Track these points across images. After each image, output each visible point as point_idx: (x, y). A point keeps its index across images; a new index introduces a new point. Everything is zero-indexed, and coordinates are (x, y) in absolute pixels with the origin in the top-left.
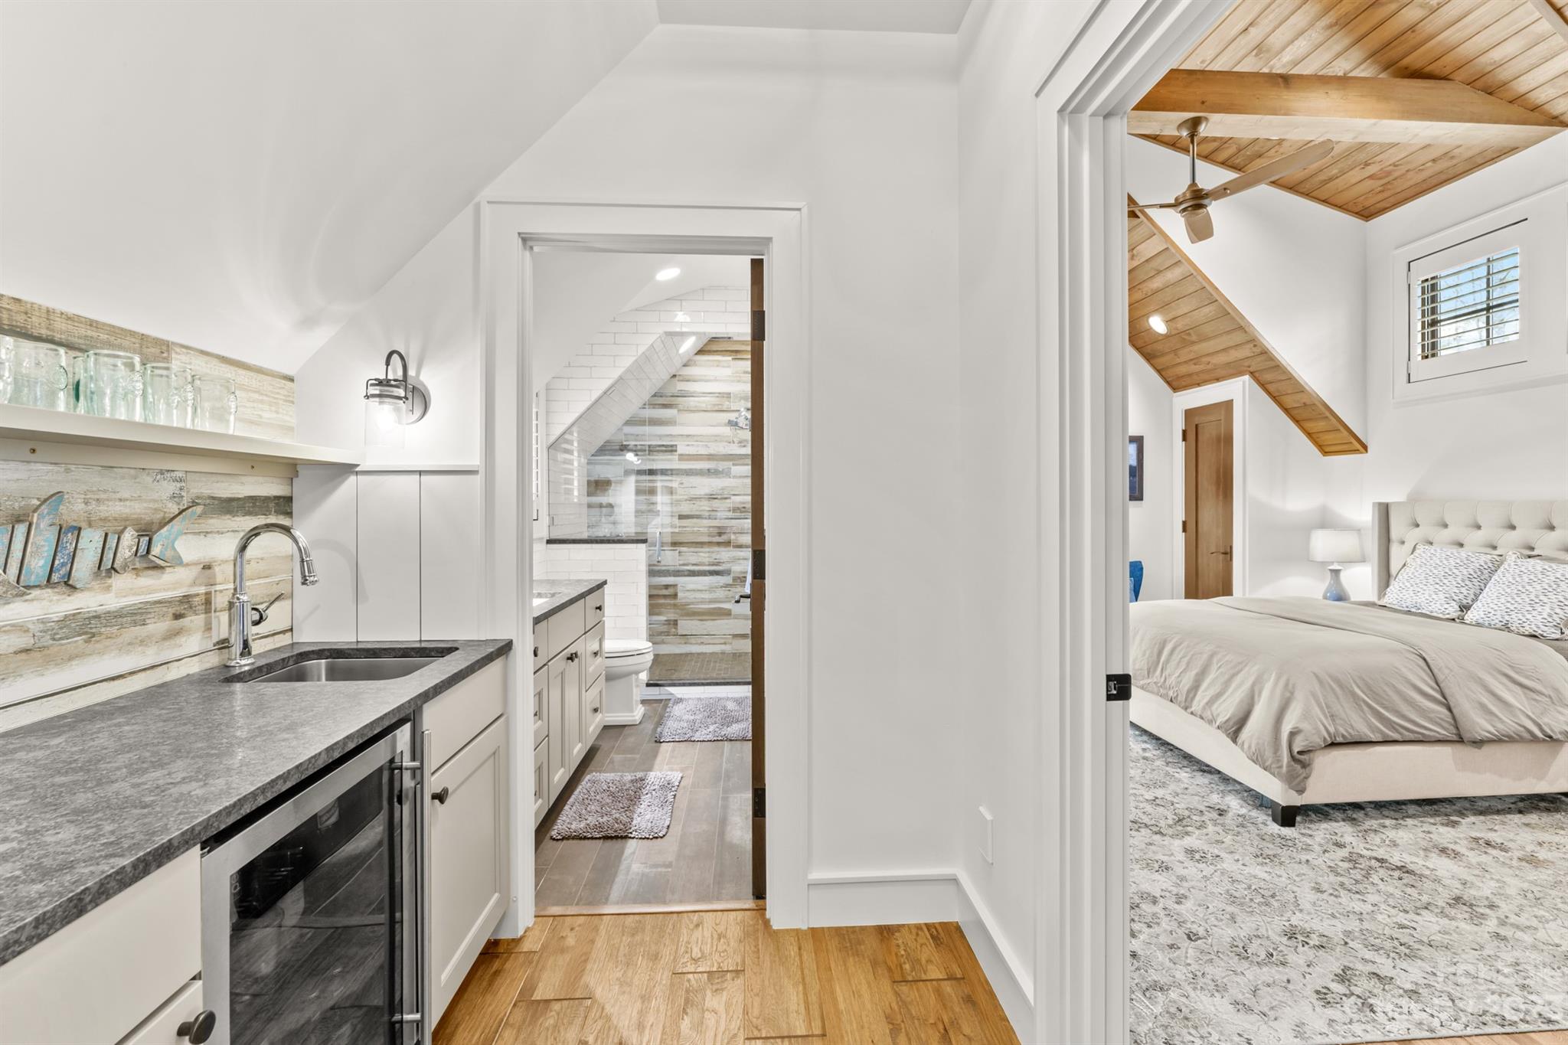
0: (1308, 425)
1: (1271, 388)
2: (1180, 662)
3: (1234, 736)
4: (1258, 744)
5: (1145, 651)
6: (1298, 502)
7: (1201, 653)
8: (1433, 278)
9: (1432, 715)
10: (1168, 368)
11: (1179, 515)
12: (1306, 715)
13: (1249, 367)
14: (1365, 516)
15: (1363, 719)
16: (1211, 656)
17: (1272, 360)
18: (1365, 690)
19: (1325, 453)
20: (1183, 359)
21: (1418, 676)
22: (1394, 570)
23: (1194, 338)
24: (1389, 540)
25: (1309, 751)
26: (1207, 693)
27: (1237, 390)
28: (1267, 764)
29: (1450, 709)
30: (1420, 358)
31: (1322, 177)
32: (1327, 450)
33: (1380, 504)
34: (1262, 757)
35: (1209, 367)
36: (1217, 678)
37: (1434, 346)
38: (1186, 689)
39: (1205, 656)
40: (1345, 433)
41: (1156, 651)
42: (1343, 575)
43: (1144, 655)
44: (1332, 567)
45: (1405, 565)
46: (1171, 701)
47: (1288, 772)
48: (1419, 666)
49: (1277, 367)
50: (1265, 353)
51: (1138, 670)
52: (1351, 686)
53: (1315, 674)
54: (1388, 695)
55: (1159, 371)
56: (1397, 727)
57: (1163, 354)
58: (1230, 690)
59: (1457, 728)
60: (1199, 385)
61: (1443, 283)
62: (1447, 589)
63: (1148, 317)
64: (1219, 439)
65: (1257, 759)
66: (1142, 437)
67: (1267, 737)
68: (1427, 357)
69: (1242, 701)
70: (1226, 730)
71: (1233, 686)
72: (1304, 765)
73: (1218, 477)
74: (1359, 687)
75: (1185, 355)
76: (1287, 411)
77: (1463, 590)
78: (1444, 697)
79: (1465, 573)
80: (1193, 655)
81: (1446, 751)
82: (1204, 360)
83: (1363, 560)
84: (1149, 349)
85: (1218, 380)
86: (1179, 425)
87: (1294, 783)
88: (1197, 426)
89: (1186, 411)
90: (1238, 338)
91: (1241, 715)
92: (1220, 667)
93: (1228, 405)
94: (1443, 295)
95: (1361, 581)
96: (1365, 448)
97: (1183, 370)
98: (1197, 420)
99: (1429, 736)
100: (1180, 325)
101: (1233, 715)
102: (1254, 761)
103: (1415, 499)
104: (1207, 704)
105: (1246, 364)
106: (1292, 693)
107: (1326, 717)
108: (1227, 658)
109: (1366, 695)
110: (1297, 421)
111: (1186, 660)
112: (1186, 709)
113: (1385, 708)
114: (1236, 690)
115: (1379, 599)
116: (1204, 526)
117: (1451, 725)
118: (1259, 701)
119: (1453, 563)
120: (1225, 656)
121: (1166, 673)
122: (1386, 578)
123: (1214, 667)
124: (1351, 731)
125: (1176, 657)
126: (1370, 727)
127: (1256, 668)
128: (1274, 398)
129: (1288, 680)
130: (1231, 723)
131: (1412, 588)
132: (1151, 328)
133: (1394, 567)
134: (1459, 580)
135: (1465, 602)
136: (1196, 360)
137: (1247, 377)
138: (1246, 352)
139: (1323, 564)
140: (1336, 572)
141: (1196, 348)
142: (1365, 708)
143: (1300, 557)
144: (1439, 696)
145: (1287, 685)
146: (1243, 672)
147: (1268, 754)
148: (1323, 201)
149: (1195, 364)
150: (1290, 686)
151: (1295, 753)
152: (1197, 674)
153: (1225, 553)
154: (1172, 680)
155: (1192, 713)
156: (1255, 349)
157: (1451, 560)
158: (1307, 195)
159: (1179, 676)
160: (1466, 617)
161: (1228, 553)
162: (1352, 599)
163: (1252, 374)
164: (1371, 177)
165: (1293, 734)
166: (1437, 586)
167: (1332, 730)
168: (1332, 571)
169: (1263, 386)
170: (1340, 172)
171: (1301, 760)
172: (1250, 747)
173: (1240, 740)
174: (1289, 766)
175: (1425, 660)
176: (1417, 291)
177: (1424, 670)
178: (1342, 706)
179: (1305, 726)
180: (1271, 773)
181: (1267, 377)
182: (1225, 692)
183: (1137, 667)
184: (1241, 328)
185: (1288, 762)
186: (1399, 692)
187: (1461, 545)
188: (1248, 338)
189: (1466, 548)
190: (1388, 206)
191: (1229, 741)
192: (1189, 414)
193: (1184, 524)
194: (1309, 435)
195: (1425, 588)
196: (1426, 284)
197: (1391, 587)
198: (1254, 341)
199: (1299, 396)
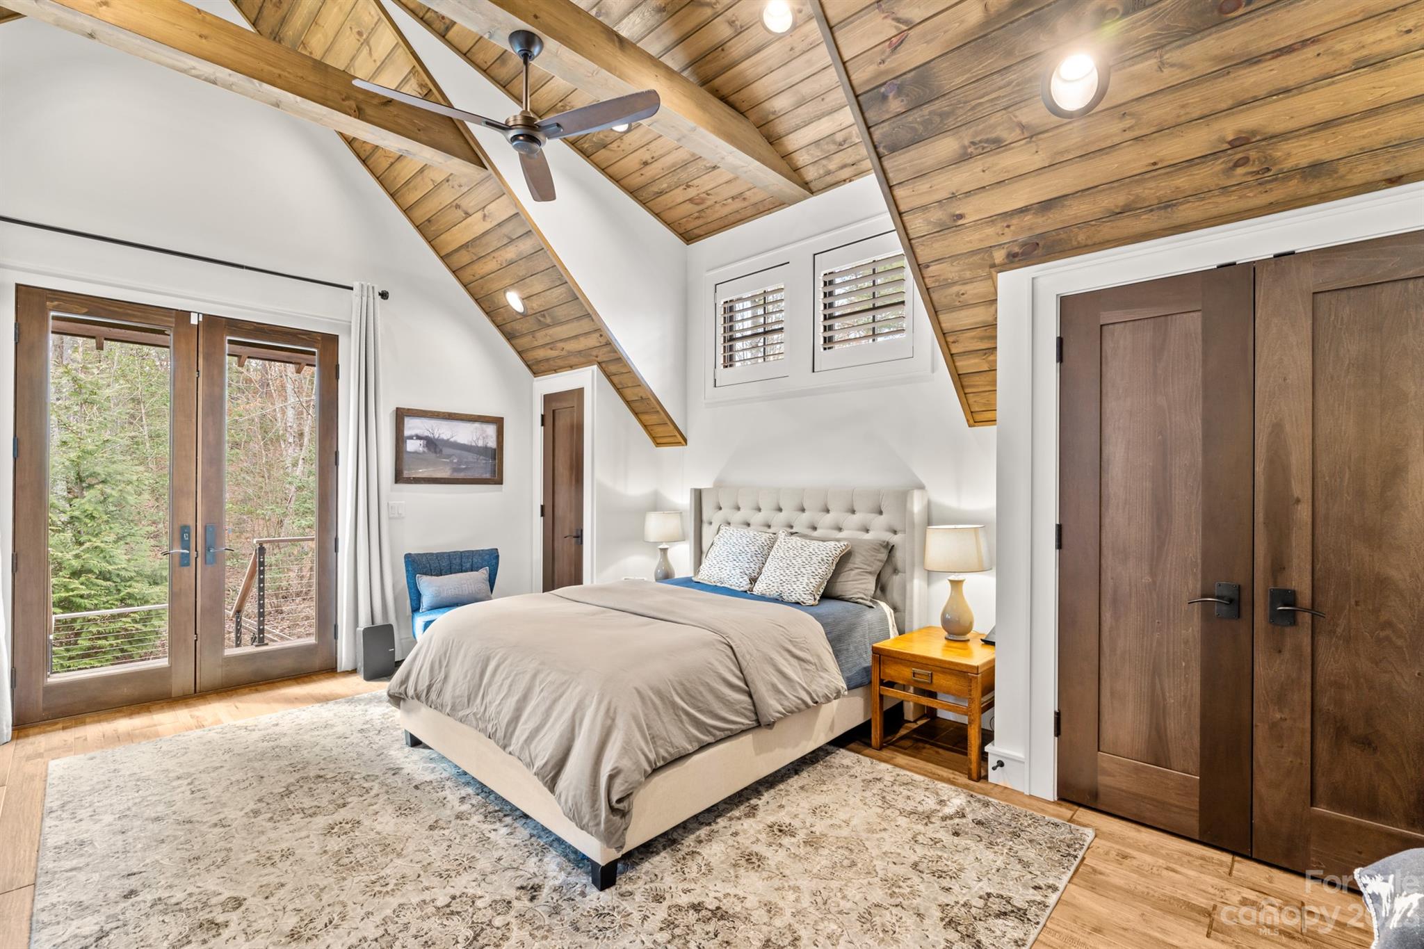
0: (644, 417)
1: (615, 379)
2: (502, 684)
3: (552, 784)
4: (575, 796)
5: (467, 671)
6: (635, 488)
7: (523, 673)
8: (731, 301)
9: (738, 707)
10: (527, 350)
11: (538, 500)
12: (626, 750)
13: (597, 357)
14: (684, 501)
15: (682, 730)
16: (534, 676)
17: (615, 352)
18: (683, 695)
19: (658, 444)
20: (541, 342)
21: (727, 667)
22: (705, 548)
23: (548, 321)
24: (701, 521)
25: (628, 796)
26: (527, 726)
27: (586, 378)
28: (584, 823)
29: (750, 696)
30: (722, 367)
31: (655, 189)
32: (659, 441)
33: (696, 490)
34: (579, 813)
35: (564, 353)
36: (538, 705)
37: (731, 358)
38: (506, 721)
39: (528, 677)
40: (672, 427)
41: (478, 671)
42: (669, 553)
43: (466, 677)
44: (661, 547)
45: (712, 544)
46: (489, 737)
47: (606, 829)
48: (727, 656)
49: (619, 359)
50: (609, 344)
51: (458, 697)
52: (672, 697)
53: (639, 692)
54: (703, 696)
55: (520, 353)
56: (712, 730)
57: (523, 335)
58: (551, 720)
59: (756, 714)
60: (556, 371)
61: (738, 306)
62: (741, 564)
63: (505, 293)
64: (572, 426)
65: (574, 816)
66: (502, 419)
67: (585, 787)
68: (727, 367)
69: (561, 736)
70: (543, 778)
71: (555, 714)
72: (624, 814)
73: (571, 463)
74: (678, 694)
75: (542, 337)
76: (628, 403)
77: (752, 565)
78: (747, 686)
79: (753, 550)
80: (516, 675)
81: (747, 739)
82: (560, 345)
83: (683, 538)
84: (508, 328)
85: (572, 367)
86: (538, 409)
87: (614, 840)
88: (554, 411)
89: (544, 396)
90: (585, 325)
91: (560, 756)
92: (542, 690)
93: (580, 392)
94: (738, 317)
95: (681, 559)
96: (685, 440)
97: (541, 354)
98: (555, 405)
99: (736, 729)
100: (536, 304)
101: (551, 757)
102: (570, 819)
103: (719, 485)
104: (526, 741)
105: (594, 353)
106: (613, 720)
107: (647, 742)
108: (549, 679)
109: (687, 704)
110: (636, 414)
111: (508, 682)
112: (504, 747)
113: (700, 711)
114: (556, 720)
115: (695, 575)
116: (560, 512)
117: (749, 710)
118: (579, 736)
119: (745, 542)
120: (548, 674)
121: (487, 699)
122: (699, 554)
123: (537, 690)
124: (670, 749)
125: (499, 678)
126: (688, 738)
127: (580, 688)
128: (618, 390)
129: (610, 703)
130: (549, 767)
131: (718, 566)
132: (509, 305)
133: (705, 546)
134: (749, 556)
135: (753, 575)
136: (551, 345)
137: (595, 367)
138: (593, 341)
139: (656, 543)
140: (664, 550)
141: (551, 331)
142: (684, 717)
143: (636, 537)
144: (741, 684)
145: (608, 710)
146: (564, 697)
147: (586, 810)
148: (657, 214)
149: (551, 349)
150: (611, 714)
151: (614, 803)
152: (518, 701)
153: (577, 537)
154: (492, 710)
155: (510, 753)
156: (601, 339)
157: (744, 539)
158: (644, 203)
159: (500, 704)
160: (754, 589)
161: (579, 537)
162: (677, 576)
163: (599, 364)
164: (691, 200)
165: (611, 778)
166: (735, 562)
167: (652, 756)
168: (661, 549)
169: (608, 376)
170: (668, 187)
171: (620, 810)
172: (566, 801)
173: (557, 791)
174: (607, 821)
175: (731, 648)
176: (720, 311)
177: (730, 659)
178: (662, 722)
179: (626, 764)
180: (588, 833)
181: (612, 368)
182: (545, 724)
183: (457, 693)
184: (588, 315)
185: (607, 817)
186: (712, 690)
187: (748, 525)
188: (595, 327)
189: (752, 527)
190: (703, 233)
191: (546, 790)
192: (548, 399)
193: (543, 507)
194: (645, 427)
195: (727, 564)
196: (726, 306)
197: (703, 565)
198: (600, 330)
199: (636, 390)
